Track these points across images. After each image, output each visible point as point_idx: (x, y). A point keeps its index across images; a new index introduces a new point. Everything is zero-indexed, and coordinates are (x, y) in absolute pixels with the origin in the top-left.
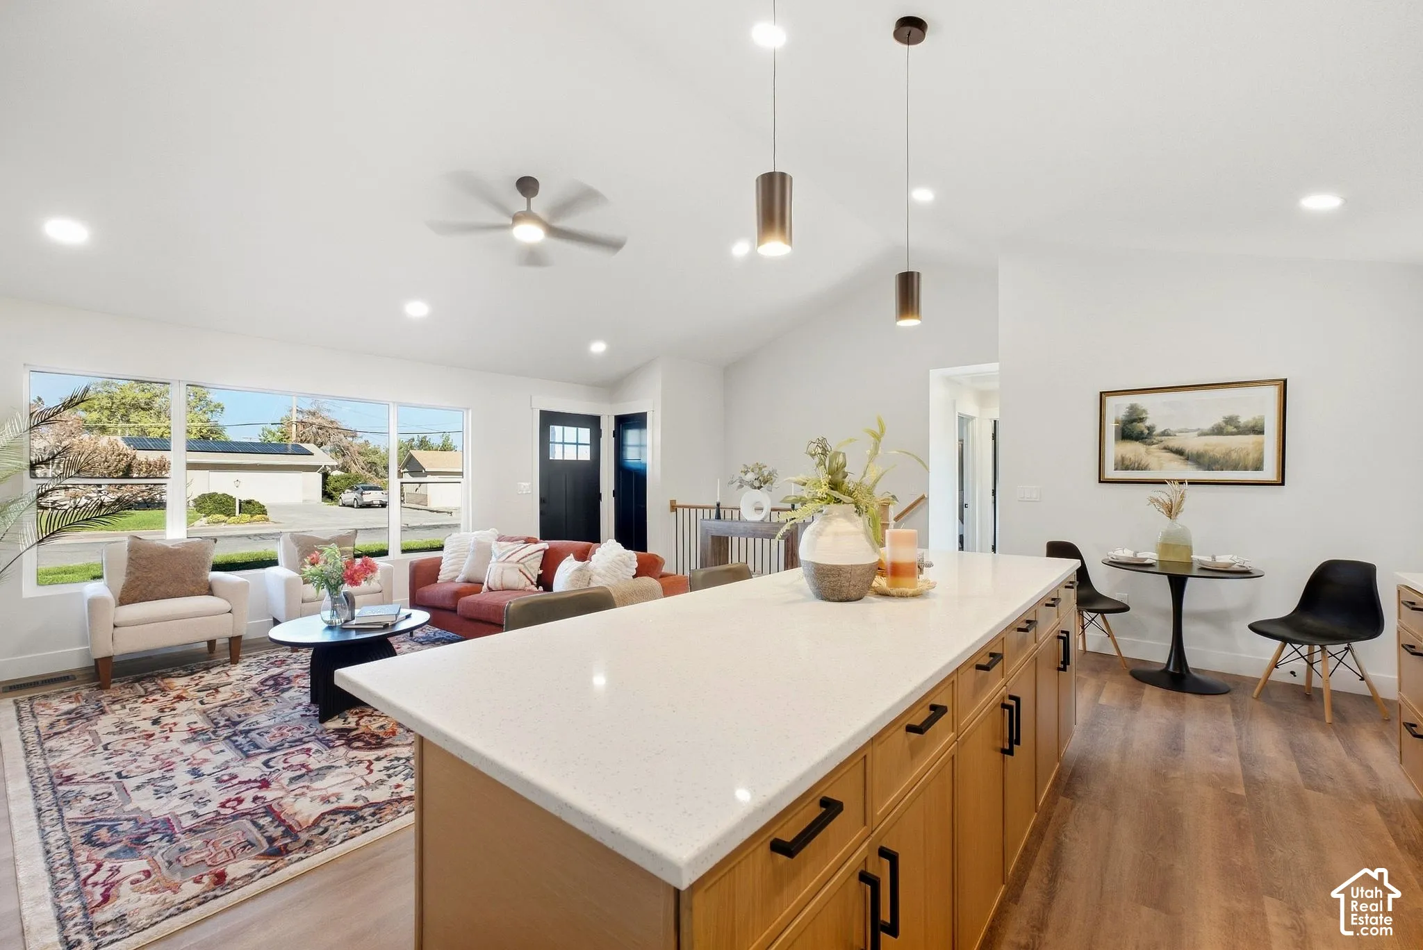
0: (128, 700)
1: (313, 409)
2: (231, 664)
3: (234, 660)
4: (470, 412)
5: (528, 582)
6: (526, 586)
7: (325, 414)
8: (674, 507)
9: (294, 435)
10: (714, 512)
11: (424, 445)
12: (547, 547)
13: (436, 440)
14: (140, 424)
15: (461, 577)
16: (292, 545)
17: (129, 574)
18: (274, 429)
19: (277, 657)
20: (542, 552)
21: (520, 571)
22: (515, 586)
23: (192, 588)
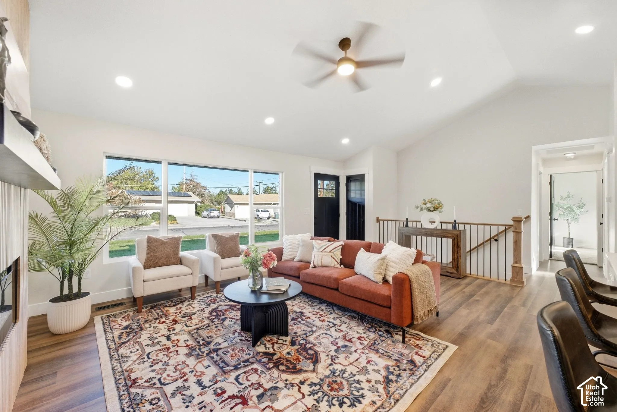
0: (151, 321)
1: (191, 179)
2: (192, 300)
3: (193, 298)
4: (284, 174)
5: (336, 263)
6: (335, 265)
7: (195, 180)
8: (378, 220)
9: (184, 189)
10: (405, 223)
11: (231, 192)
12: (343, 244)
13: (235, 190)
14: (131, 185)
15: (297, 259)
16: (213, 239)
17: (148, 253)
18: (176, 187)
19: (211, 296)
20: (341, 247)
21: (332, 257)
22: (329, 265)
23: (174, 261)
